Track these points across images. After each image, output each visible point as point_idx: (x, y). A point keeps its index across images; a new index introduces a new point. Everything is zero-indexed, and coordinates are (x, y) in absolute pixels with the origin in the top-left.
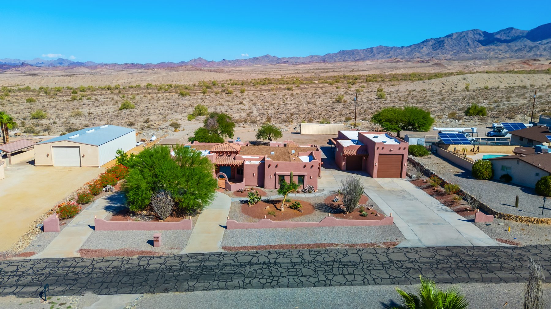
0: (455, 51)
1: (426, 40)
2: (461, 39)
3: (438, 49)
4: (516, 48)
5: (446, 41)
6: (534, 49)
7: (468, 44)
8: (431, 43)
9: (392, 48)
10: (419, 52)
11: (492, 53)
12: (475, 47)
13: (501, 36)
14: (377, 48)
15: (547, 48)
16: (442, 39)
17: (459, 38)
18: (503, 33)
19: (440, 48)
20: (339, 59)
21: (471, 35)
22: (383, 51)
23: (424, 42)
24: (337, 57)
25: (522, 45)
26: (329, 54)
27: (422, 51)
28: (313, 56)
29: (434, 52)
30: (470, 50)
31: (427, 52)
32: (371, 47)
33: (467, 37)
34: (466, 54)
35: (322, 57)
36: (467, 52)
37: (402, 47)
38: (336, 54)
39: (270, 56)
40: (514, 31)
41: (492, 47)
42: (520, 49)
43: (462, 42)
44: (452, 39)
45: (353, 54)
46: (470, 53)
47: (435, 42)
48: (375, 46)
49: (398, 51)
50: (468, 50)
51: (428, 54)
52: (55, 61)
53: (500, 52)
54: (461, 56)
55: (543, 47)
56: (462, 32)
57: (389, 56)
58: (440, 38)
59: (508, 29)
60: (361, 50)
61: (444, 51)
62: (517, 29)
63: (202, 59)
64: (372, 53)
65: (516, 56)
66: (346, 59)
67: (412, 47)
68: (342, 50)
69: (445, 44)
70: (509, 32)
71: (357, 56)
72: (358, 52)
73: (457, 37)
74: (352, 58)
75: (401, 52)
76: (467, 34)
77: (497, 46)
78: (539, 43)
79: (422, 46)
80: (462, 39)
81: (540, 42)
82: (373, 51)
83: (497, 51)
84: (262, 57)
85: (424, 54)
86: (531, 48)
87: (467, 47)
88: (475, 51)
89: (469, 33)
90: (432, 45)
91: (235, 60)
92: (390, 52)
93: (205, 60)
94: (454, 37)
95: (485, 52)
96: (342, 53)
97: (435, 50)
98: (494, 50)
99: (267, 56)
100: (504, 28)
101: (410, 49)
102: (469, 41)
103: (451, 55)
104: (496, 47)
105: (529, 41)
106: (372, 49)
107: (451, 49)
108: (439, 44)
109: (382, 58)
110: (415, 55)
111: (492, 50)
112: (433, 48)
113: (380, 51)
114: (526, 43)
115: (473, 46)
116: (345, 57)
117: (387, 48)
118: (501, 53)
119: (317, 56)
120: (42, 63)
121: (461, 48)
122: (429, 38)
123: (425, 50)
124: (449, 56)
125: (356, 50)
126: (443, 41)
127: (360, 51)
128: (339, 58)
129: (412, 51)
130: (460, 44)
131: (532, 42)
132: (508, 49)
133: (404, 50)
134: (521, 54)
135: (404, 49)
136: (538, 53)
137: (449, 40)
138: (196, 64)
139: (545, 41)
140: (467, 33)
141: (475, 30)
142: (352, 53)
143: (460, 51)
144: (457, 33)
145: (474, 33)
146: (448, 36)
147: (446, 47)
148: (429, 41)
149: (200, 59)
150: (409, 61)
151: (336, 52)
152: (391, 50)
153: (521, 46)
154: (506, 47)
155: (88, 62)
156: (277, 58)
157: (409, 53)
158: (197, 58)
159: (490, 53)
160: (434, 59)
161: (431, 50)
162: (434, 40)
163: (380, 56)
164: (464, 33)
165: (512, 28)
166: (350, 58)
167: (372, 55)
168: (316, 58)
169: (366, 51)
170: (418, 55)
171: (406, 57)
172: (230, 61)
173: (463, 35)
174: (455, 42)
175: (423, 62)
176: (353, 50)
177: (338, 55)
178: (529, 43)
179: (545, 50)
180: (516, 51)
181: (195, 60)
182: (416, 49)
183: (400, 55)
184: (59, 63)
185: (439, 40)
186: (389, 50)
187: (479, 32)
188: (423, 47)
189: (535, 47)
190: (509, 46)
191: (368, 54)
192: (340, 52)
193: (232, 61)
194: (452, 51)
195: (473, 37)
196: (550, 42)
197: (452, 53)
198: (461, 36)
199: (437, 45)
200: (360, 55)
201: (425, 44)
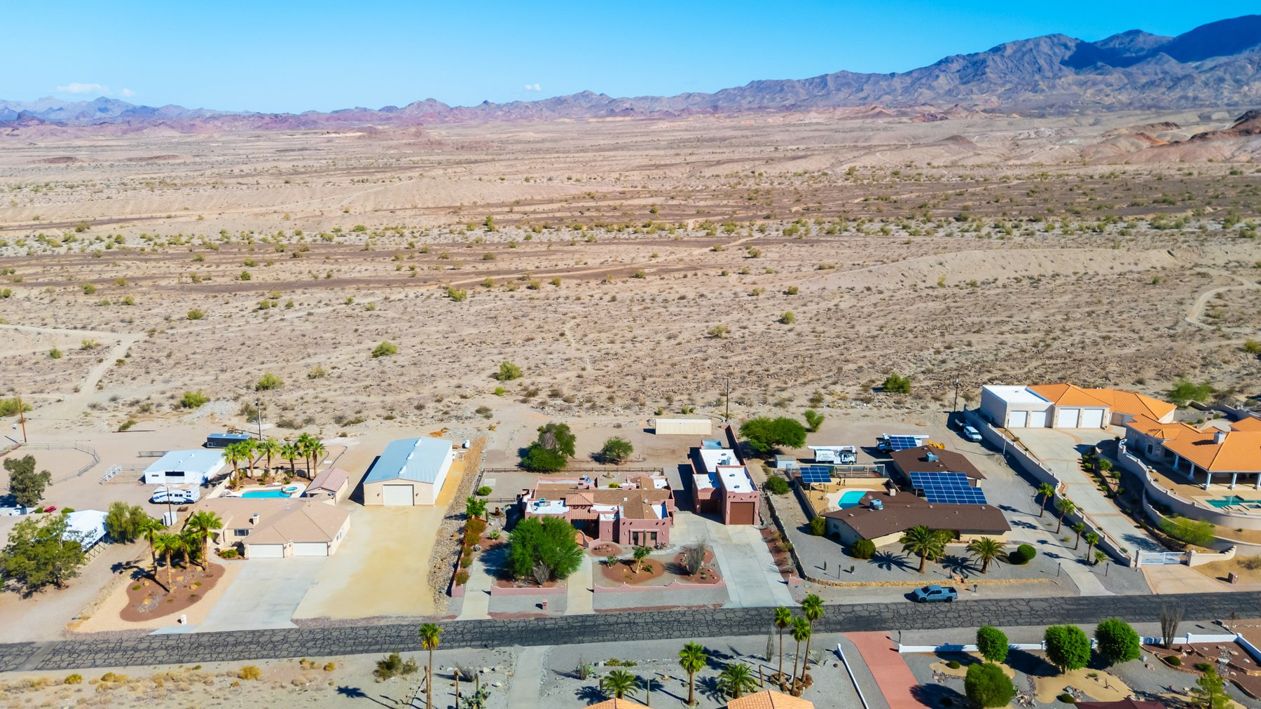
0: (1008, 86)
1: (947, 58)
2: (1023, 56)
3: (973, 80)
4: (1144, 80)
5: (990, 62)
6: (1183, 83)
7: (1040, 70)
8: (955, 66)
9: (869, 76)
10: (930, 87)
11: (1090, 92)
12: (1055, 77)
14: (837, 76)
15: (1211, 79)
16: (981, 57)
17: (1019, 54)
18: (1118, 43)
19: (977, 78)
20: (750, 102)
21: (1045, 48)
22: (848, 85)
23: (940, 63)
24: (745, 97)
25: (1158, 71)
26: (726, 90)
27: (935, 84)
28: (689, 95)
29: (962, 87)
30: (1042, 85)
31: (947, 88)
32: (823, 73)
33: (1038, 52)
34: (1031, 94)
35: (710, 96)
36: (1035, 90)
37: (893, 75)
38: (745, 88)
39: (592, 94)
40: (1141, 39)
41: (1092, 76)
42: (1152, 83)
43: (1026, 65)
44: (1002, 56)
45: (782, 90)
46: (1043, 91)
47: (965, 63)
48: (830, 72)
49: (884, 84)
50: (1036, 85)
51: (949, 92)
52: (89, 103)
53: (1108, 90)
54: (1021, 99)
55: (1203, 77)
56: (1027, 41)
57: (862, 95)
58: (977, 54)
59: (1129, 33)
60: (799, 81)
61: (985, 85)
62: (1151, 35)
63: (435, 101)
64: (823, 88)
65: (1140, 101)
66: (765, 103)
67: (915, 75)
68: (756, 79)
69: (987, 70)
70: (1132, 41)
71: (790, 95)
72: (793, 87)
73: (1015, 52)
74: (778, 99)
75: (889, 86)
76: (1037, 45)
77: (1101, 74)
78: (1197, 68)
79: (937, 72)
80: (1026, 58)
81: (1198, 63)
82: (826, 84)
83: (1102, 86)
84: (574, 96)
85: (941, 92)
86: (1177, 81)
87: (1037, 77)
88: (1054, 87)
89: (1042, 43)
90: (959, 71)
91: (512, 104)
92: (865, 87)
93: (443, 105)
94: (1009, 51)
95: (1075, 89)
96: (759, 87)
97: (964, 83)
98: (1094, 84)
99: (585, 95)
100: (1121, 31)
101: (909, 80)
102: (1042, 62)
103: (999, 97)
104: (1100, 78)
105: (1173, 61)
106: (823, 79)
107: (1001, 82)
108: (974, 67)
110: (921, 93)
111: (1090, 83)
112: (961, 78)
113: (843, 85)
114: (1166, 67)
115: (1050, 74)
116: (763, 98)
117: (858, 76)
118: (1109, 92)
119: (700, 95)
120: (61, 109)
121: (1024, 78)
122: (953, 53)
123: (943, 82)
124: (994, 99)
125: (789, 81)
126: (984, 61)
127: (797, 85)
128: (751, 99)
129: (913, 83)
130: (1021, 68)
131: (1181, 65)
132: (1126, 81)
133: (896, 83)
134: (1153, 95)
135: (895, 79)
136: (1191, 94)
137: (997, 58)
138: (421, 114)
139: (1209, 63)
140: (1037, 42)
141: (1054, 36)
142: (779, 87)
143: (1020, 87)
144: (1014, 43)
145: (1053, 42)
146: (996, 50)
147: (991, 75)
148: (953, 62)
149: (431, 102)
151: (744, 83)
152: (866, 82)
153: (1156, 74)
154: (1123, 77)
155: (167, 107)
156: (608, 98)
157: (906, 90)
158: (423, 99)
159: (1085, 93)
161: (957, 82)
162: (964, 58)
163: (841, 96)
164: (1031, 42)
165: (1138, 32)
166: (773, 100)
167: (823, 92)
168: (698, 99)
169: (811, 84)
170: (926, 95)
171: (900, 98)
172: (499, 107)
173: (1029, 46)
174: (1010, 65)
176: (781, 81)
177: (747, 93)
178: (1173, 66)
179: (1206, 84)
180: (1143, 86)
181: (420, 104)
182: (924, 81)
183: (887, 93)
184: (101, 110)
185: (975, 59)
186: (864, 80)
187: (1063, 40)
188: (937, 77)
189: (1185, 77)
190: (1128, 75)
191: (815, 91)
192: (752, 84)
193: (505, 105)
194: (1003, 85)
195: (1050, 53)
196: (1221, 66)
197: (1001, 90)
198: (1024, 49)
199: (969, 70)
200: (797, 93)
201: (943, 67)
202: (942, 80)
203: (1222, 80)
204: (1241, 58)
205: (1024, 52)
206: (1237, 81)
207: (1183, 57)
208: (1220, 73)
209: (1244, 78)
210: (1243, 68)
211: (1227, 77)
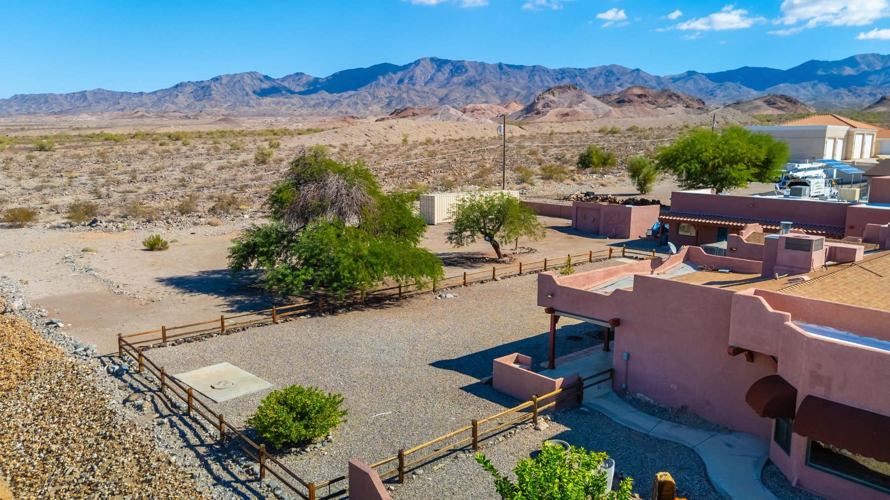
0: (229, 103)
1: (181, 83)
2: (234, 84)
3: (204, 98)
4: (313, 103)
5: (213, 87)
6: (336, 104)
7: (247, 94)
8: (189, 89)
9: (122, 94)
10: (173, 103)
11: (284, 108)
13: (289, 84)
14: (94, 93)
15: (351, 103)
16: (207, 84)
17: (232, 83)
18: (291, 79)
19: (206, 97)
20: (17, 111)
21: (248, 80)
22: (106, 99)
23: (177, 86)
24: (12, 107)
25: (319, 98)
27: (176, 100)
29: (197, 103)
30: (252, 103)
31: (186, 104)
32: (82, 90)
33: (244, 82)
34: (247, 108)
36: (248, 104)
37: (141, 94)
38: (10, 100)
41: (282, 99)
42: (319, 104)
43: (238, 90)
44: (221, 84)
45: (46, 101)
47: (195, 87)
48: (88, 90)
49: (136, 100)
51: (188, 106)
53: (294, 107)
54: (241, 111)
55: (346, 101)
56: (235, 75)
57: (119, 107)
58: (202, 82)
59: (297, 74)
60: (61, 95)
61: (213, 102)
62: (309, 76)
64: (84, 101)
65: (316, 113)
66: (32, 110)
67: (159, 94)
68: (19, 94)
69: (212, 92)
70: (299, 79)
71: (54, 105)
72: (56, 99)
73: (229, 82)
74: (44, 109)
75: (140, 101)
76: (242, 78)
77: (287, 98)
78: (340, 97)
79: (176, 92)
80: (237, 86)
81: (340, 94)
82: (86, 98)
83: (290, 105)
85: (182, 106)
86: (332, 103)
87: (246, 98)
88: (259, 105)
89: (245, 77)
90: (192, 92)
92: (120, 101)
94: (224, 81)
95: (274, 106)
97: (198, 101)
98: (285, 104)
100: (292, 73)
101: (155, 98)
102: (247, 89)
103: (225, 109)
104: (286, 100)
105: (326, 93)
106: (83, 95)
107: (223, 100)
108: (202, 90)
109: (106, 110)
110: (167, 107)
111: (282, 103)
112: (195, 98)
113: (101, 99)
114: (323, 96)
116: (30, 107)
117: (113, 94)
118: (295, 109)
121: (238, 99)
122: (185, 80)
123: (182, 99)
124: (223, 110)
125: (51, 94)
126: (209, 87)
127: (59, 97)
128: (17, 108)
129: (159, 100)
130: (235, 92)
131: (331, 95)
132: (303, 103)
133: (146, 99)
134: (322, 111)
135: (144, 96)
136: (344, 110)
137: (218, 85)
139: (345, 94)
140: (242, 75)
141: (252, 73)
142: (43, 99)
143: (238, 104)
144: (227, 76)
145: (252, 77)
146: (215, 79)
147: (215, 96)
148: (186, 86)
150: (163, 117)
151: (7, 97)
152: (120, 98)
153: (319, 100)
154: (300, 100)
157: (155, 104)
159: (281, 109)
160: (203, 114)
161: (192, 100)
162: (194, 84)
163: (101, 107)
164: (238, 76)
165: (302, 74)
166: (40, 109)
167: (84, 104)
169: (72, 98)
170: (172, 107)
171: (151, 109)
173: (238, 78)
174: (227, 90)
175: (188, 117)
176: (45, 95)
177: (12, 103)
179: (349, 106)
180: (314, 106)
182: (167, 98)
183: (140, 106)
185: (202, 85)
186: (118, 97)
187: (258, 76)
188: (177, 96)
189: (336, 101)
191: (78, 103)
192: (16, 97)
194: (226, 102)
195: (252, 84)
196: (354, 95)
197: (226, 106)
198: (234, 80)
199: (200, 92)
200: (61, 104)
201: (180, 89)
202: (181, 97)
203: (356, 103)
204: (363, 91)
205: (234, 82)
206: (365, 104)
207: (331, 91)
208: (354, 99)
209: (368, 103)
210: (366, 97)
211: (359, 101)
